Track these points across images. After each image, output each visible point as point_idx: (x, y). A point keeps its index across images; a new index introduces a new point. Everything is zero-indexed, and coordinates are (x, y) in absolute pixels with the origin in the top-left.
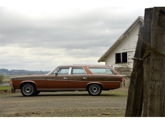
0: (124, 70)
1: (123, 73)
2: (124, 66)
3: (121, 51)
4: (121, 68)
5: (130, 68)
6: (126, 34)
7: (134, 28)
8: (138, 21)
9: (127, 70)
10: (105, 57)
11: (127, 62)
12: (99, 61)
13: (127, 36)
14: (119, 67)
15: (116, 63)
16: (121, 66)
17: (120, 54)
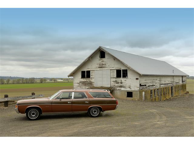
0: (87, 83)
1: (87, 85)
2: (87, 80)
3: (85, 69)
4: (86, 81)
5: (92, 82)
6: (90, 58)
7: (96, 54)
8: (99, 49)
9: (90, 83)
10: (74, 74)
11: (90, 77)
12: (69, 76)
13: (91, 59)
14: (84, 81)
15: (81, 78)
16: (86, 80)
17: (85, 71)
